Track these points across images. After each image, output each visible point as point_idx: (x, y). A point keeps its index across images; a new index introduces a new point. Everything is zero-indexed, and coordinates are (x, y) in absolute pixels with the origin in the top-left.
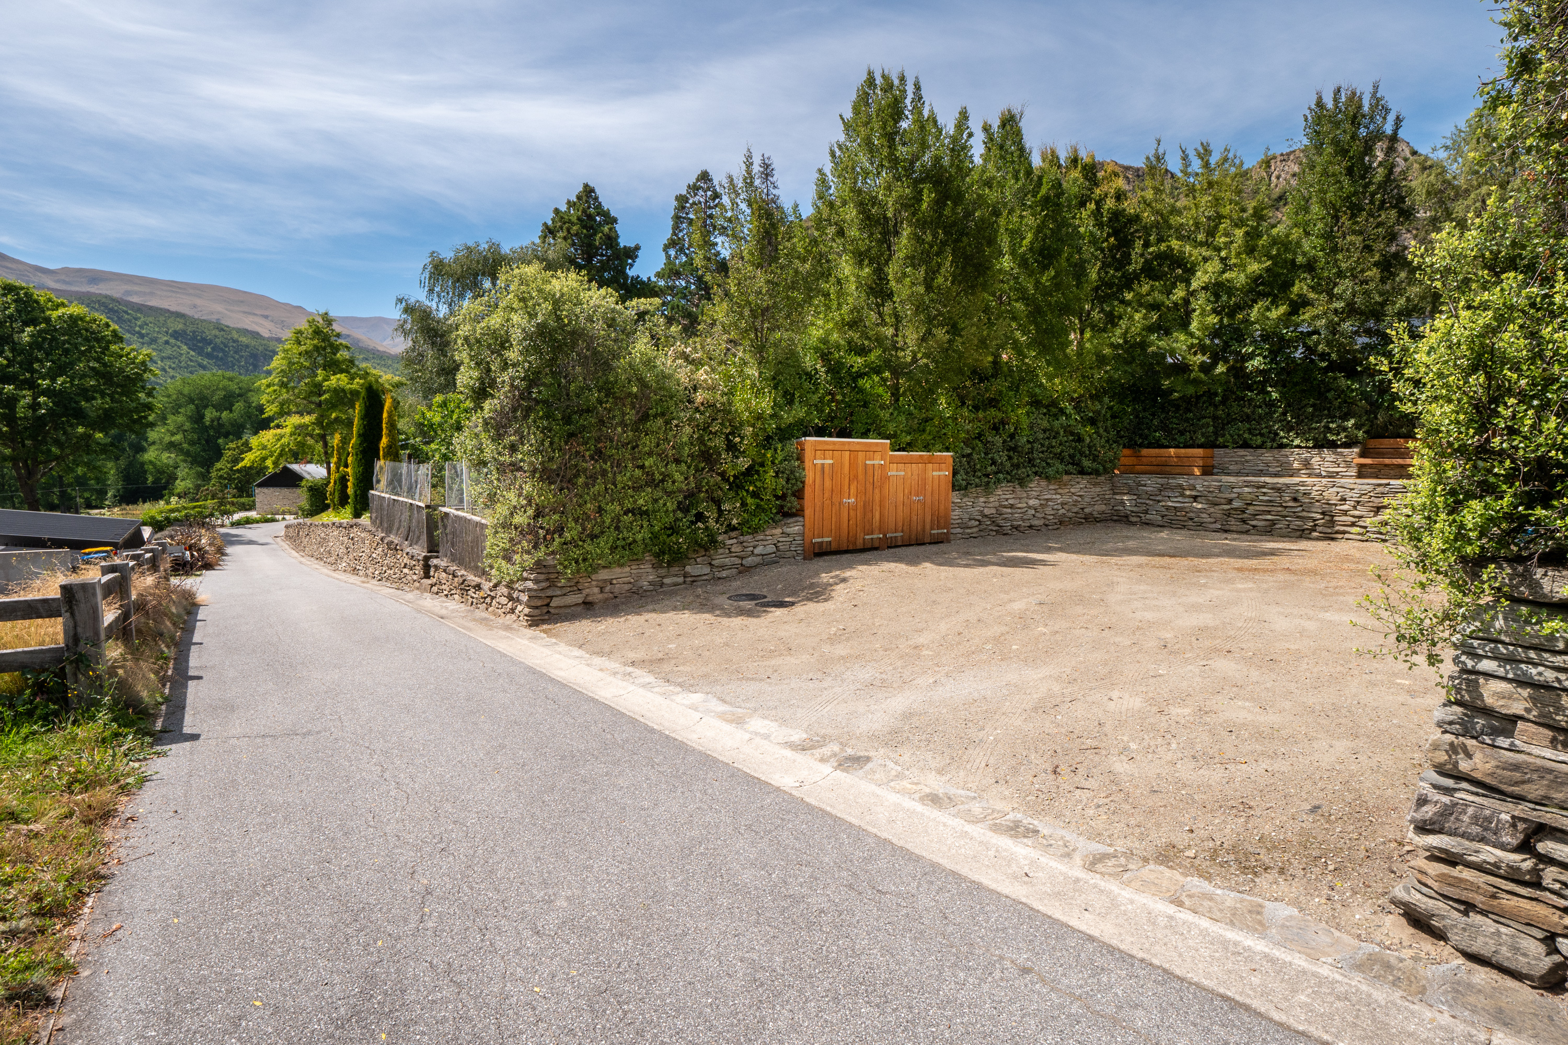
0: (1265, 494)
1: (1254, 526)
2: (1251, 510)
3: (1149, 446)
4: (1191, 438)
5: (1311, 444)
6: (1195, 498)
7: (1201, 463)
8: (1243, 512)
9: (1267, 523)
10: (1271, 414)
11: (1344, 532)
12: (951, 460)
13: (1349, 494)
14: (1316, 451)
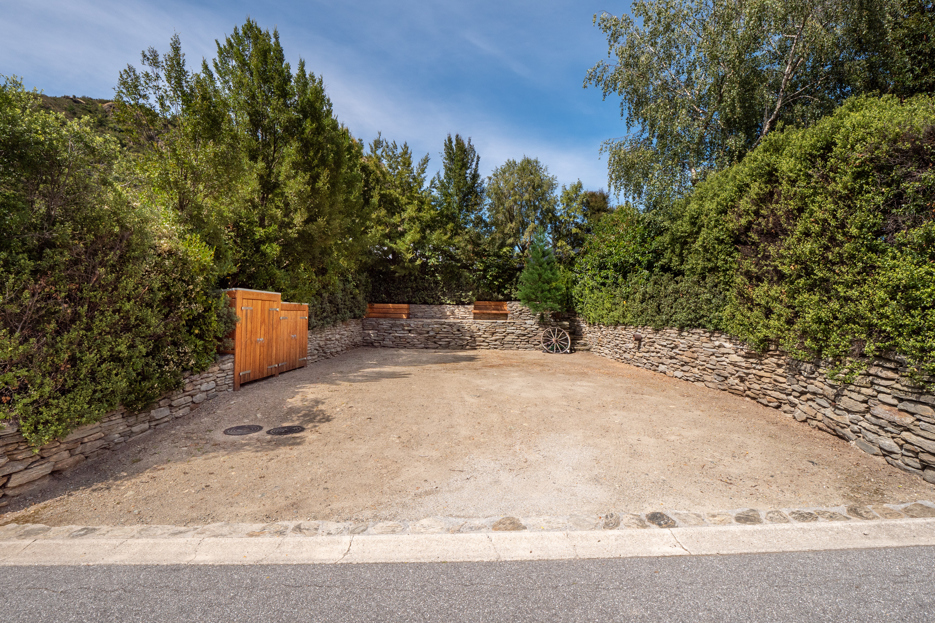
0: (445, 328)
1: (440, 345)
2: (438, 336)
3: (377, 303)
4: (401, 298)
5: (454, 303)
6: (410, 331)
7: (405, 312)
8: (435, 337)
9: (446, 343)
10: (437, 287)
11: (480, 345)
12: (307, 308)
13: (481, 327)
14: (456, 306)
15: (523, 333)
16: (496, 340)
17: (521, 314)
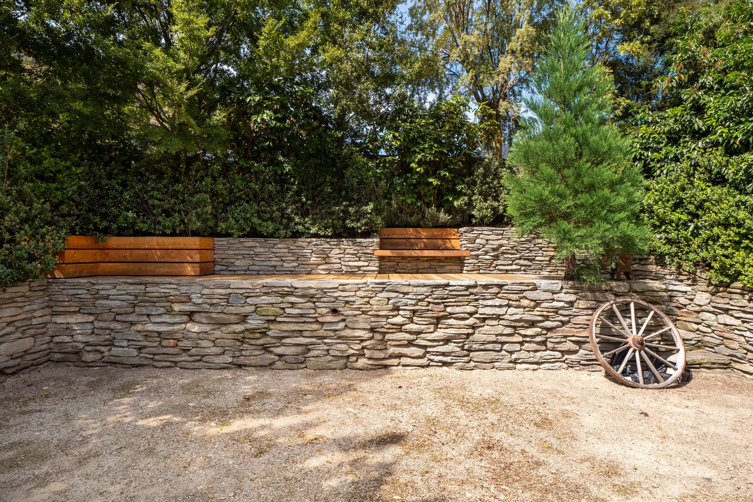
0: (293, 304)
1: (280, 356)
2: (275, 330)
3: (121, 233)
4: (182, 221)
5: (329, 232)
6: (190, 316)
7: (197, 258)
8: (264, 334)
9: (300, 349)
10: (283, 192)
11: (400, 356)
13: (402, 299)
14: (334, 241)
15: (528, 316)
16: (447, 341)
17: (496, 258)
